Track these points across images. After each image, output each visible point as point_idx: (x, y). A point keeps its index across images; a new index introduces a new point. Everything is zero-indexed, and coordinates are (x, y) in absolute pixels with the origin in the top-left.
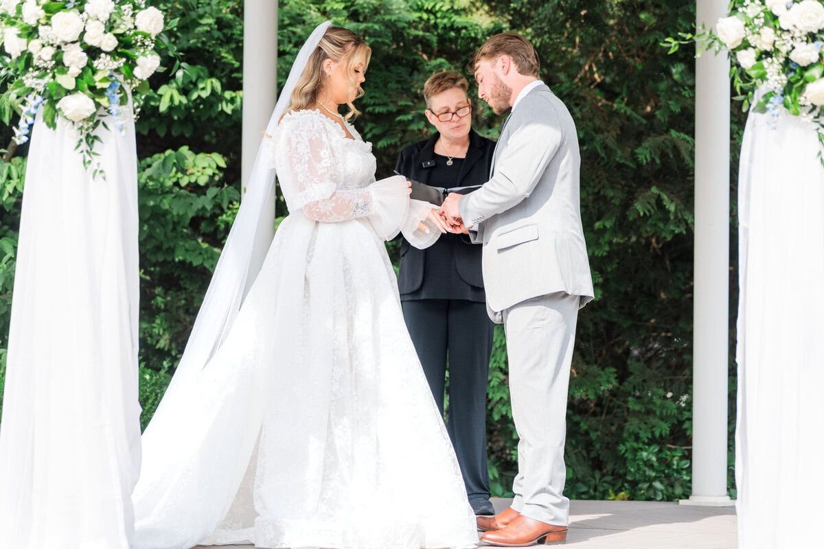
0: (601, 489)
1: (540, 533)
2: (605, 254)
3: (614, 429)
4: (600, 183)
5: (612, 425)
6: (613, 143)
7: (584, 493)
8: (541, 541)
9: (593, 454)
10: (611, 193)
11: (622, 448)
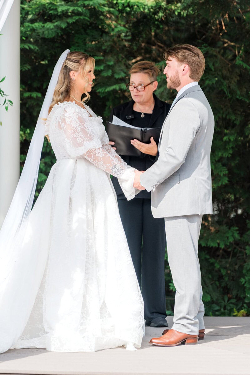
0: (229, 308)
1: (182, 339)
2: (230, 156)
3: (237, 267)
4: (226, 110)
5: (236, 264)
6: (235, 86)
7: (217, 311)
8: (183, 343)
9: (223, 284)
10: (233, 118)
11: (243, 280)
